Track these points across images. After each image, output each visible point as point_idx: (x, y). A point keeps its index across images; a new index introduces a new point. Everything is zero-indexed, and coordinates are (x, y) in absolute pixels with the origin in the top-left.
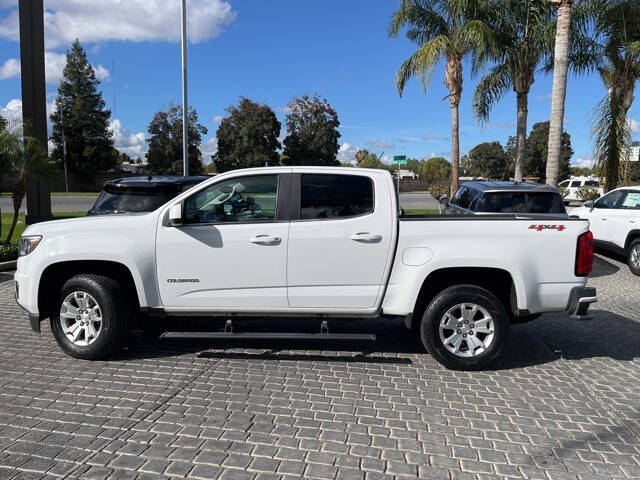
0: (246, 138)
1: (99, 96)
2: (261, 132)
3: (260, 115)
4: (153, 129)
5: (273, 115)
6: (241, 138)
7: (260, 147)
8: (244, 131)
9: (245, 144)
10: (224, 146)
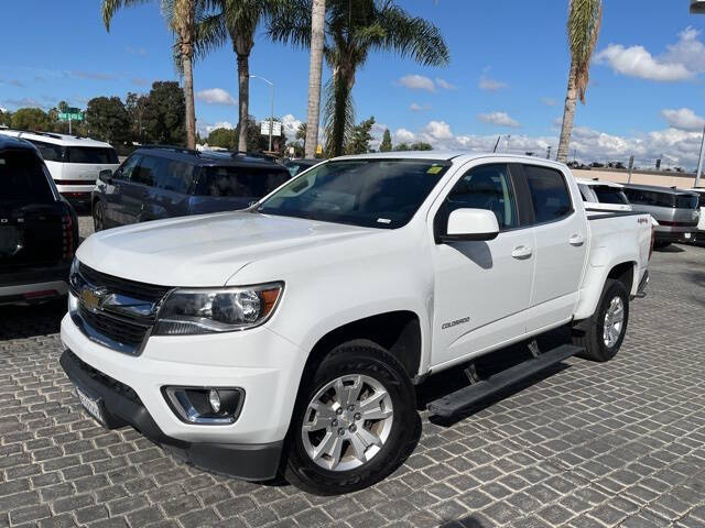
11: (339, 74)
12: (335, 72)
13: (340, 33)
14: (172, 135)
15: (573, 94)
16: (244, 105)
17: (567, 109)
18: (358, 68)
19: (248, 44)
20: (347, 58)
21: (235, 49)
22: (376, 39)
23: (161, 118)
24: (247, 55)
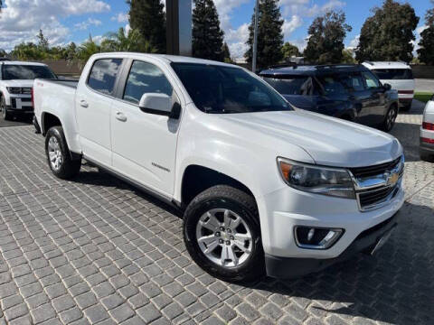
0: (383, 33)
1: (278, 10)
2: (398, 26)
3: (400, 12)
4: (312, 31)
5: (412, 11)
6: (380, 32)
7: (395, 39)
8: (383, 26)
9: (382, 38)
10: (364, 40)
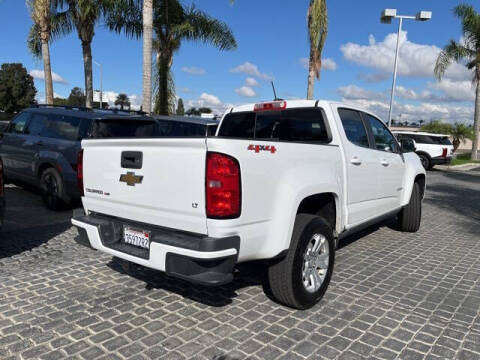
11: (161, 57)
12: (158, 56)
13: (160, 29)
14: (18, 103)
15: (312, 73)
16: (88, 79)
17: (309, 83)
18: (174, 53)
19: (90, 34)
20: (166, 46)
21: (80, 36)
22: (186, 34)
23: (9, 90)
24: (90, 42)
